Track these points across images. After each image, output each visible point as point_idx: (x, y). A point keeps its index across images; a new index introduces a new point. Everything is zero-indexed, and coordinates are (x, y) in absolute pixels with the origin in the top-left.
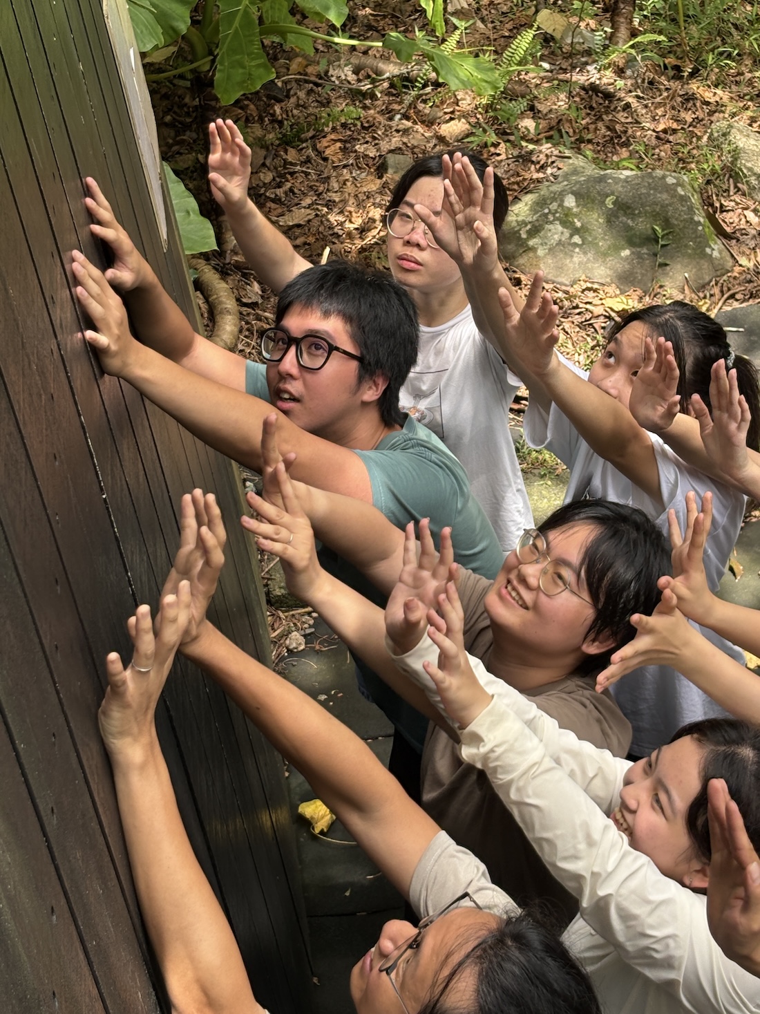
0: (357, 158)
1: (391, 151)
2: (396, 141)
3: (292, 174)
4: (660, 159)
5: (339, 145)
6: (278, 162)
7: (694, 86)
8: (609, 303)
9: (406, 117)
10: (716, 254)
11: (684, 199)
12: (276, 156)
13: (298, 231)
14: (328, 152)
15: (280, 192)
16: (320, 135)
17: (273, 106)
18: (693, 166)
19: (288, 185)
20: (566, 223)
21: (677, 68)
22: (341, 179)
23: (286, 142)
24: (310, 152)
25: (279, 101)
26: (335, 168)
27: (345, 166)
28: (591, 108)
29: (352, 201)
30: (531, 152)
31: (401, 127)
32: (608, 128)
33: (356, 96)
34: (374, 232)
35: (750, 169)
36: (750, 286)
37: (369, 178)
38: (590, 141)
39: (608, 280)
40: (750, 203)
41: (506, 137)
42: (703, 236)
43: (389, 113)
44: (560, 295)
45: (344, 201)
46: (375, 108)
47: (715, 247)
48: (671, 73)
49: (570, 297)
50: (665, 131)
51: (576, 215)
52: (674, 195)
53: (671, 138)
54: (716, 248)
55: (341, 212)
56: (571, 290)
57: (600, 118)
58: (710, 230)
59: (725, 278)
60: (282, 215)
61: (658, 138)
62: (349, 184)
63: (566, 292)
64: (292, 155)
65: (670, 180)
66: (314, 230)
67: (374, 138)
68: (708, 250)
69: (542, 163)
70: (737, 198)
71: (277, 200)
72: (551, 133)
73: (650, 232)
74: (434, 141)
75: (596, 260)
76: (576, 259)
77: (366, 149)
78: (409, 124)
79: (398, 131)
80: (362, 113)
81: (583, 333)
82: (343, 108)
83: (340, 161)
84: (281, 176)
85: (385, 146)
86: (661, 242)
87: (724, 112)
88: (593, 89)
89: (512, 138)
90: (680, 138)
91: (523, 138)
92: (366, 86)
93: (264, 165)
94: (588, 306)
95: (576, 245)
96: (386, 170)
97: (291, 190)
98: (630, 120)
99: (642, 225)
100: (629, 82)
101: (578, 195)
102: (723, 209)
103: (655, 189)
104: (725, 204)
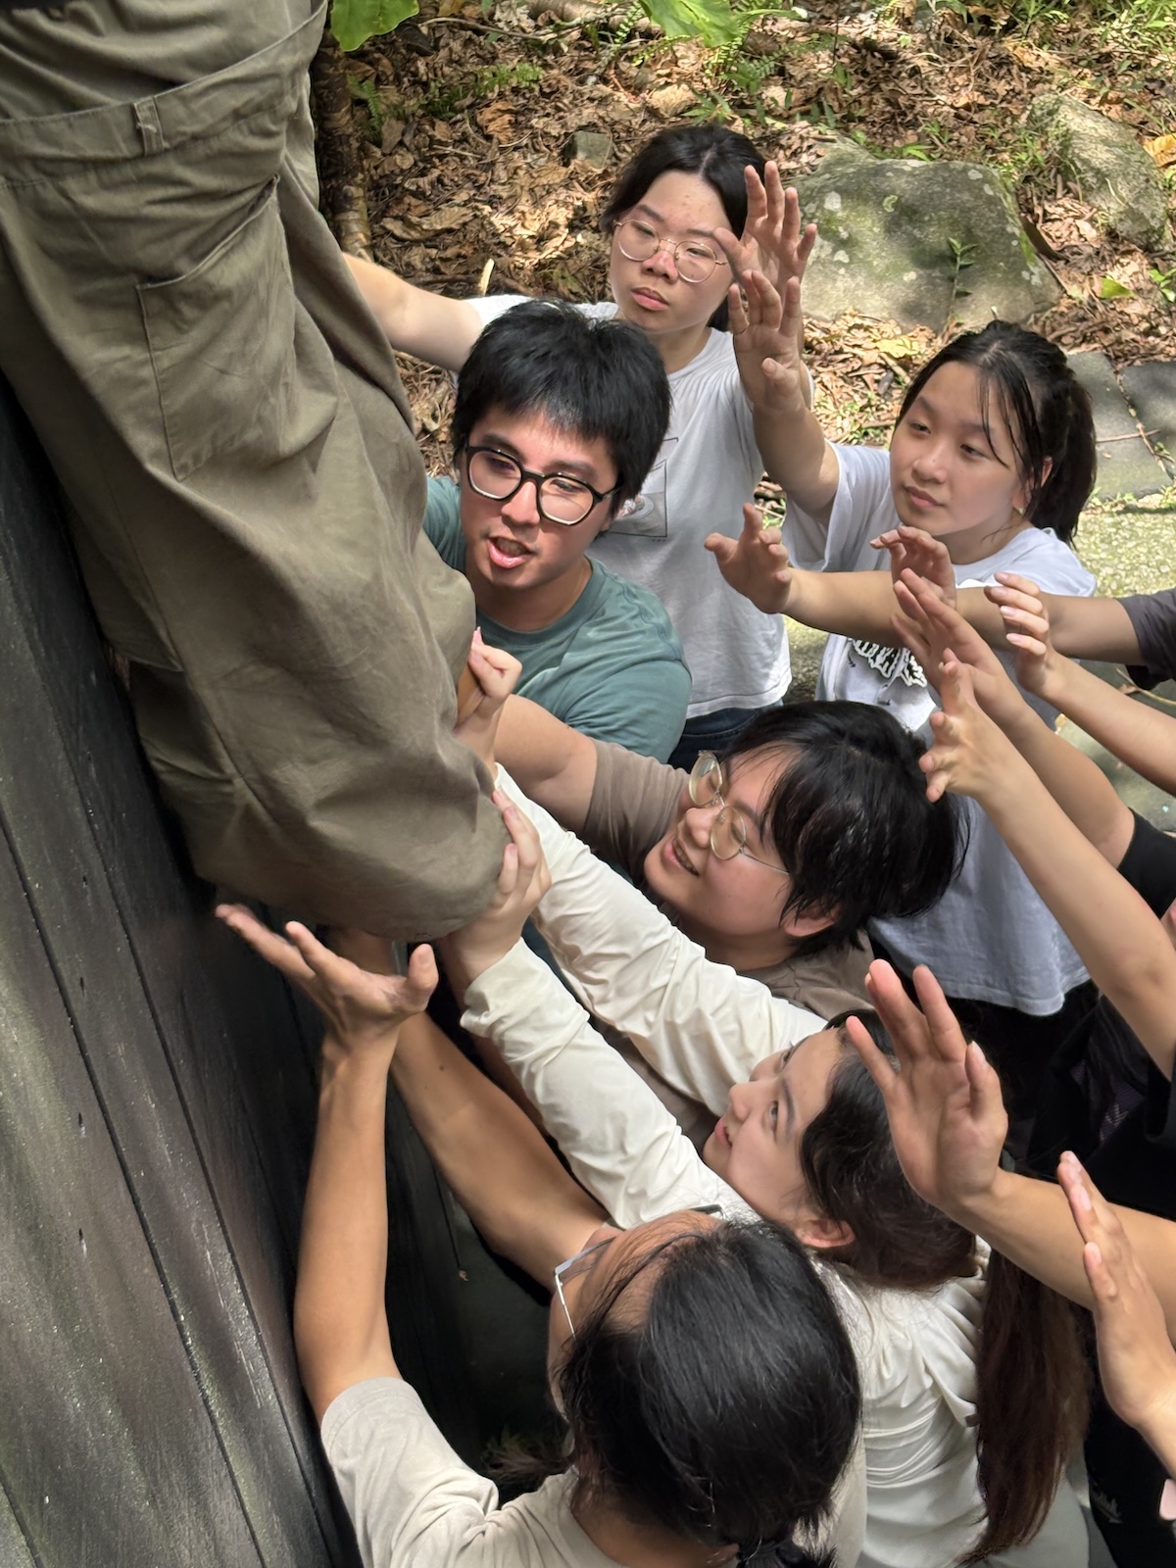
0: (534, 136)
1: (581, 128)
2: (589, 113)
3: (441, 157)
4: (960, 147)
5: (507, 117)
6: (421, 139)
7: (1009, 44)
8: (886, 346)
9: (604, 80)
10: (1036, 280)
11: (992, 201)
12: (419, 131)
13: (449, 239)
14: (492, 128)
15: (424, 182)
16: (480, 103)
17: (415, 61)
18: (1006, 156)
19: (436, 173)
20: (827, 233)
21: (986, 20)
22: (511, 165)
23: (433, 112)
24: (467, 127)
25: (424, 54)
26: (502, 150)
27: (516, 148)
28: (865, 73)
29: (525, 197)
30: (780, 133)
31: (596, 94)
32: (888, 101)
33: (534, 49)
34: (556, 242)
35: (1085, 162)
36: (1082, 326)
37: (550, 165)
38: (861, 119)
39: (885, 314)
40: (1085, 209)
41: (745, 111)
42: (1018, 254)
43: (579, 74)
44: (818, 334)
45: (514, 197)
46: (560, 66)
47: (1035, 270)
48: (977, 26)
49: (831, 338)
50: (967, 107)
51: (841, 222)
52: (978, 194)
53: (976, 118)
54: (1036, 272)
55: (511, 212)
56: (833, 328)
57: (876, 88)
58: (1027, 246)
59: (1048, 314)
60: (426, 215)
61: (957, 116)
62: (521, 173)
63: (826, 331)
64: (441, 131)
65: (974, 175)
66: (471, 237)
67: (558, 109)
68: (1025, 275)
69: (794, 147)
70: (1067, 202)
71: (419, 194)
72: (808, 107)
73: (945, 247)
74: (642, 115)
75: (868, 286)
76: (839, 284)
77: (546, 125)
78: (608, 90)
79: (591, 100)
80: (542, 74)
81: (849, 389)
82: (516, 68)
83: (510, 140)
84: (427, 160)
85: (573, 120)
86: (960, 262)
87: (1050, 82)
88: (869, 46)
89: (753, 112)
90: (988, 117)
91: (768, 113)
92: (547, 36)
93: (401, 143)
94: (856, 351)
95: (840, 264)
96: (574, 154)
97: (439, 180)
98: (918, 91)
99: (935, 236)
100: (919, 37)
101: (844, 193)
102: (1047, 218)
103: (952, 186)
104: (1050, 210)
